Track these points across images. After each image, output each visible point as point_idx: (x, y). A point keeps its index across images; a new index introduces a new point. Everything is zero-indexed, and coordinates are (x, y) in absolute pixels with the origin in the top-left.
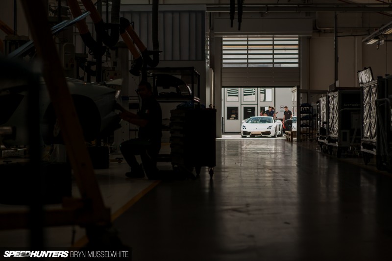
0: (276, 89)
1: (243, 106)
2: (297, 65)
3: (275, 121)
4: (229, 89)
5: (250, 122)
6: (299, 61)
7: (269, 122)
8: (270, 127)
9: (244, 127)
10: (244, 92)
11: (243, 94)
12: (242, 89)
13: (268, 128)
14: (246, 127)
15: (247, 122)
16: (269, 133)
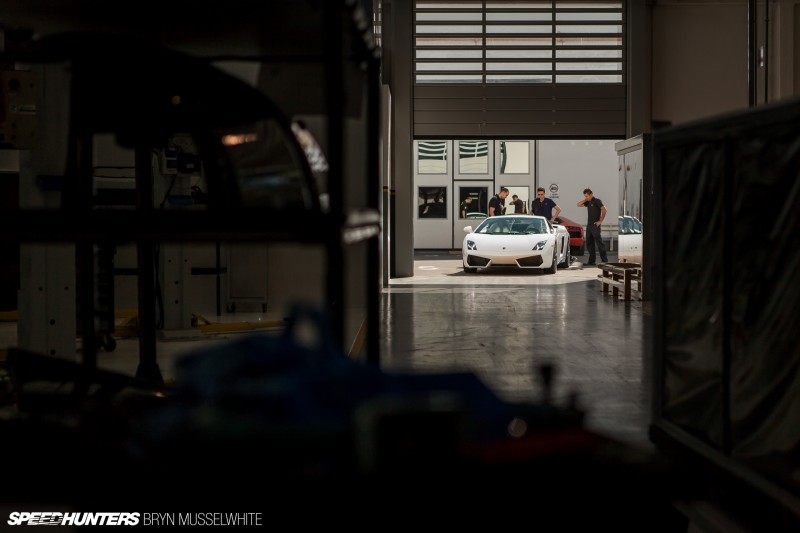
0: (541, 142)
1: (458, 185)
2: (617, 79)
3: (551, 227)
4: (422, 142)
5: (484, 230)
6: (624, 66)
7: (537, 231)
8: (540, 244)
9: (471, 243)
10: (461, 150)
11: (457, 153)
12: (456, 142)
13: (535, 249)
14: (477, 244)
15: (478, 232)
16: (538, 260)
